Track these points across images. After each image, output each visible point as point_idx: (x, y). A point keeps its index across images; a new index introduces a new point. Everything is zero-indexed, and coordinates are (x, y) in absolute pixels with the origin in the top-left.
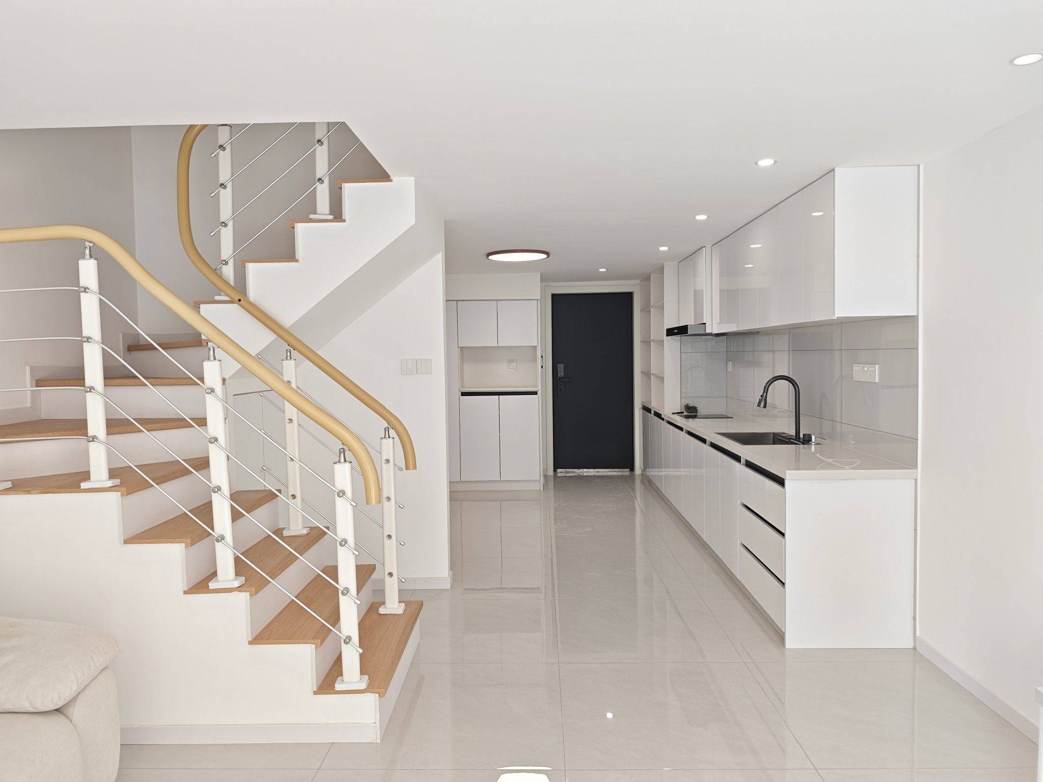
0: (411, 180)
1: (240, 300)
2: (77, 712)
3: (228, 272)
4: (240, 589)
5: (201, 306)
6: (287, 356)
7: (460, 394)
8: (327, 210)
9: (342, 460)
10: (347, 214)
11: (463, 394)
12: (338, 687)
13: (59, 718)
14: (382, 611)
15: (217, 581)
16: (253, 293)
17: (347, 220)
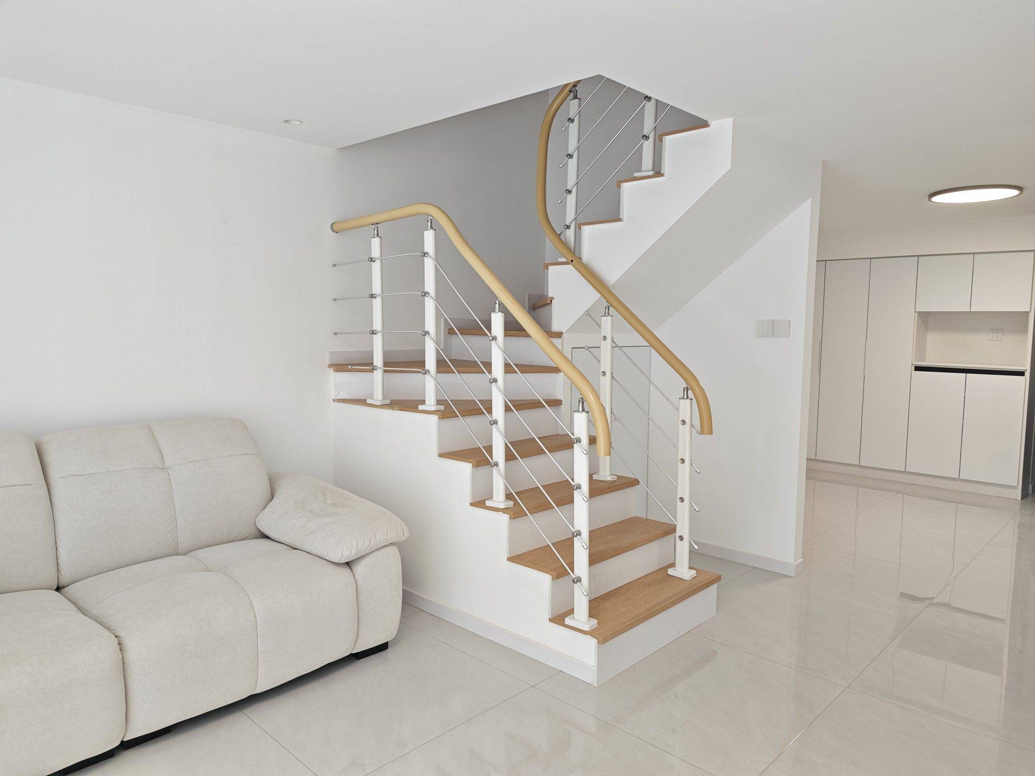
0: (729, 121)
1: (572, 261)
2: (360, 569)
3: (570, 234)
4: (505, 510)
5: (550, 267)
6: (605, 312)
7: (913, 368)
8: (650, 166)
9: (581, 409)
10: (666, 168)
11: (918, 369)
12: (568, 621)
13: (346, 571)
14: (671, 572)
15: (493, 501)
16: (587, 254)
17: (666, 174)
